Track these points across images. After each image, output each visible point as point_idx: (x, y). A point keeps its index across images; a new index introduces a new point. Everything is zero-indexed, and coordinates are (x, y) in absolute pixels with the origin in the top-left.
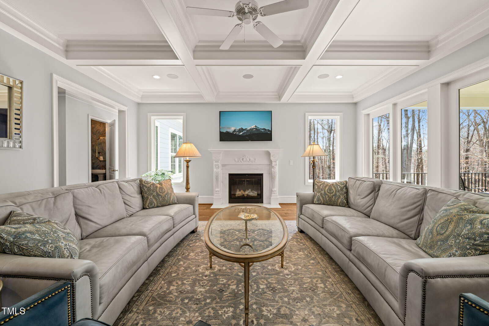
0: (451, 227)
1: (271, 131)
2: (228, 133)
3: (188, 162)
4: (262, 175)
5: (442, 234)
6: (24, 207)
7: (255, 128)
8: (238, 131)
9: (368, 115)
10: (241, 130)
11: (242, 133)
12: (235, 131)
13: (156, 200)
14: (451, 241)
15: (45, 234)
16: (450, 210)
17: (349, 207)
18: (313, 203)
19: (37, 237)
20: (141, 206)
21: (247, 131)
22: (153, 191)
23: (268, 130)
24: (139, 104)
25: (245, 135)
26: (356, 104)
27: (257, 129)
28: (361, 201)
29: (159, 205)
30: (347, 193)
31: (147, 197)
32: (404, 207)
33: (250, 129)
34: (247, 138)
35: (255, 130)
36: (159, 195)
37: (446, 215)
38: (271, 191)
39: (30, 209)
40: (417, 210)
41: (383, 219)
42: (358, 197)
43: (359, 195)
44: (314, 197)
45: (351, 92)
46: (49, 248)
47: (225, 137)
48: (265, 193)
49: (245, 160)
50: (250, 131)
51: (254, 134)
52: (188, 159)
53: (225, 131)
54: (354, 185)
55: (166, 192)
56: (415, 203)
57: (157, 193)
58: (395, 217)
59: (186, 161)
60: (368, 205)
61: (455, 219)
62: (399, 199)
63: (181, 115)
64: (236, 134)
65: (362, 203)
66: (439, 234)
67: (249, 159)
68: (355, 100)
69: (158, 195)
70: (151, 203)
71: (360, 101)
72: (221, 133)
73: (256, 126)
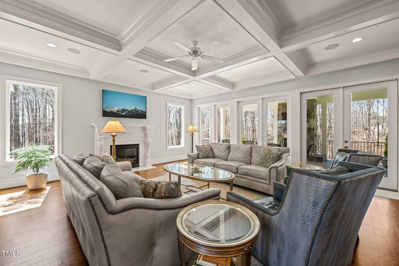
0: (268, 156)
1: (146, 112)
2: (111, 112)
3: (114, 136)
4: (138, 145)
5: (266, 159)
8: (121, 111)
9: (199, 108)
10: (124, 110)
11: (124, 113)
12: (118, 111)
14: (269, 160)
16: (265, 151)
17: (215, 158)
18: (198, 158)
23: (144, 111)
25: (127, 115)
26: (191, 100)
27: (136, 110)
28: (222, 154)
30: (212, 151)
32: (245, 153)
35: (134, 110)
37: (265, 153)
38: (146, 157)
40: (249, 154)
41: (237, 159)
42: (220, 152)
43: (220, 151)
44: (198, 154)
45: (191, 93)
48: (141, 159)
49: (126, 133)
50: (131, 112)
51: (134, 114)
52: (114, 134)
53: (108, 111)
54: (215, 147)
56: (248, 152)
58: (242, 158)
60: (226, 155)
61: (268, 154)
62: (242, 151)
64: (119, 114)
65: (223, 155)
66: (264, 159)
67: (129, 133)
68: (192, 98)
71: (195, 99)
72: (104, 111)
73: (135, 108)
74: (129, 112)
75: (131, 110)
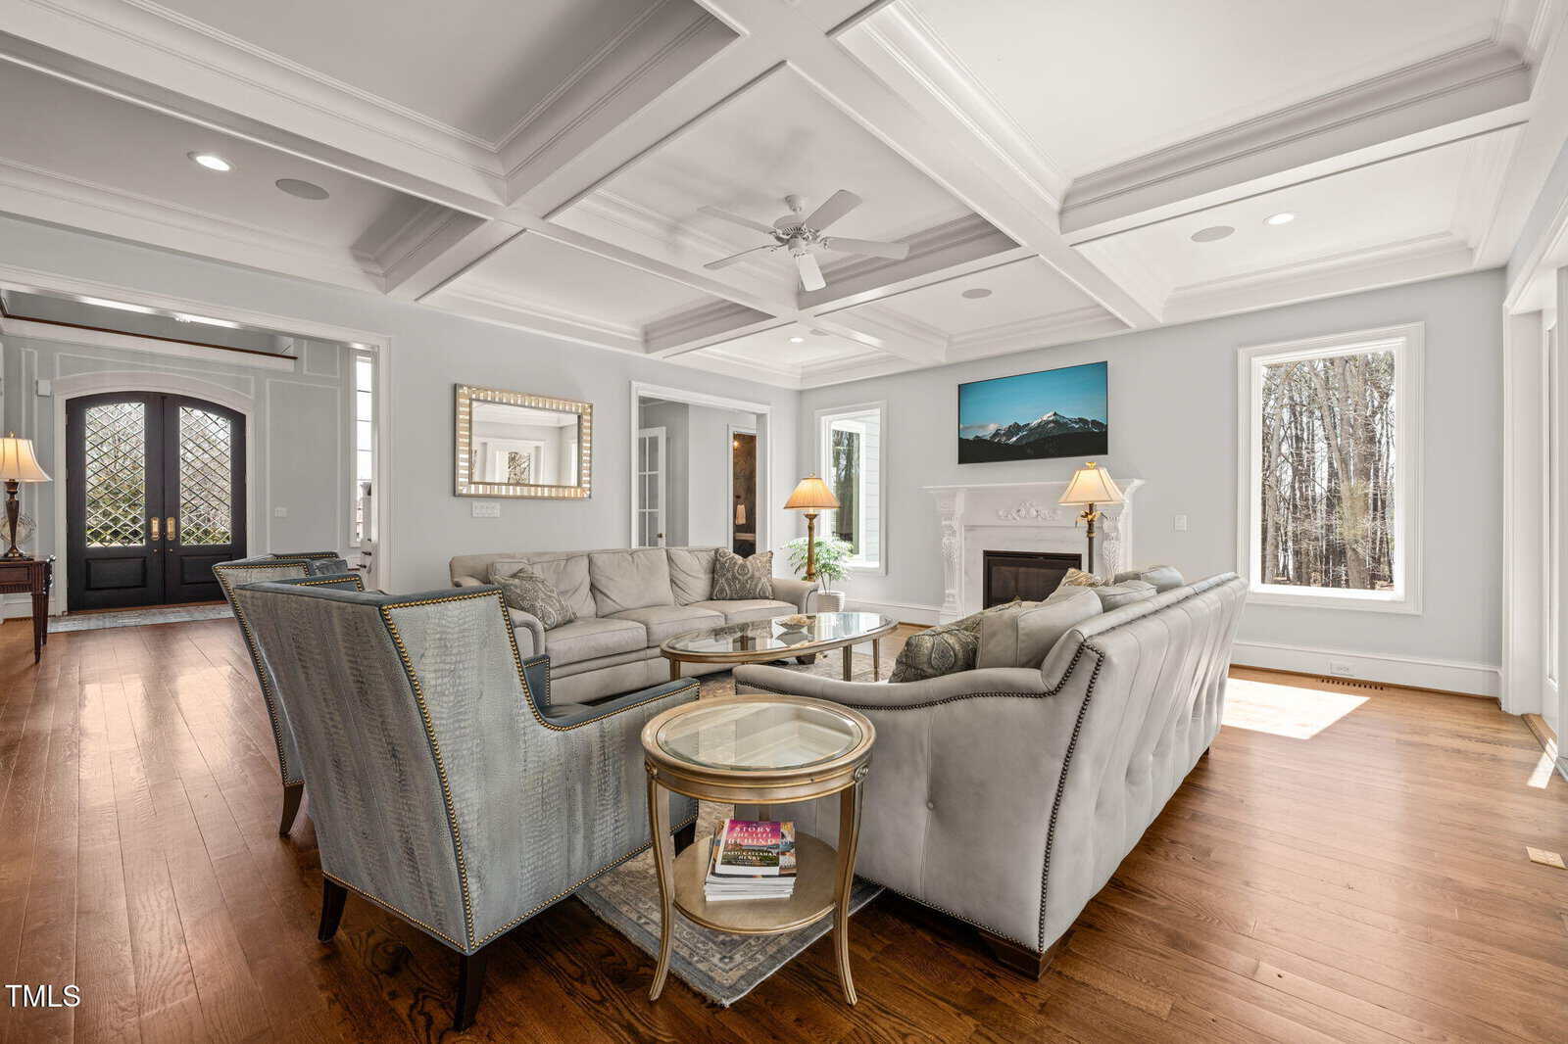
1: (1104, 425)
2: (979, 441)
3: (811, 517)
4: (1077, 558)
6: (535, 566)
7: (1052, 421)
8: (1004, 435)
10: (1015, 429)
11: (1015, 439)
12: (997, 434)
13: (730, 585)
15: (527, 591)
19: (518, 591)
20: (707, 594)
21: (1031, 430)
22: (728, 571)
23: (1093, 422)
24: (801, 393)
25: (1024, 442)
27: (1058, 422)
29: (735, 596)
31: (718, 580)
33: (1039, 424)
34: (1029, 451)
35: (1052, 425)
36: (737, 578)
39: (540, 570)
46: (525, 604)
47: (973, 451)
49: (1023, 513)
50: (1040, 430)
51: (1049, 437)
52: (811, 511)
53: (971, 437)
55: (749, 575)
57: (733, 572)
59: (807, 516)
63: (876, 407)
64: (999, 443)
67: (1037, 511)
69: (734, 578)
70: (722, 590)
72: (962, 443)
73: (1055, 414)
74: (1032, 431)
75: (1042, 426)
